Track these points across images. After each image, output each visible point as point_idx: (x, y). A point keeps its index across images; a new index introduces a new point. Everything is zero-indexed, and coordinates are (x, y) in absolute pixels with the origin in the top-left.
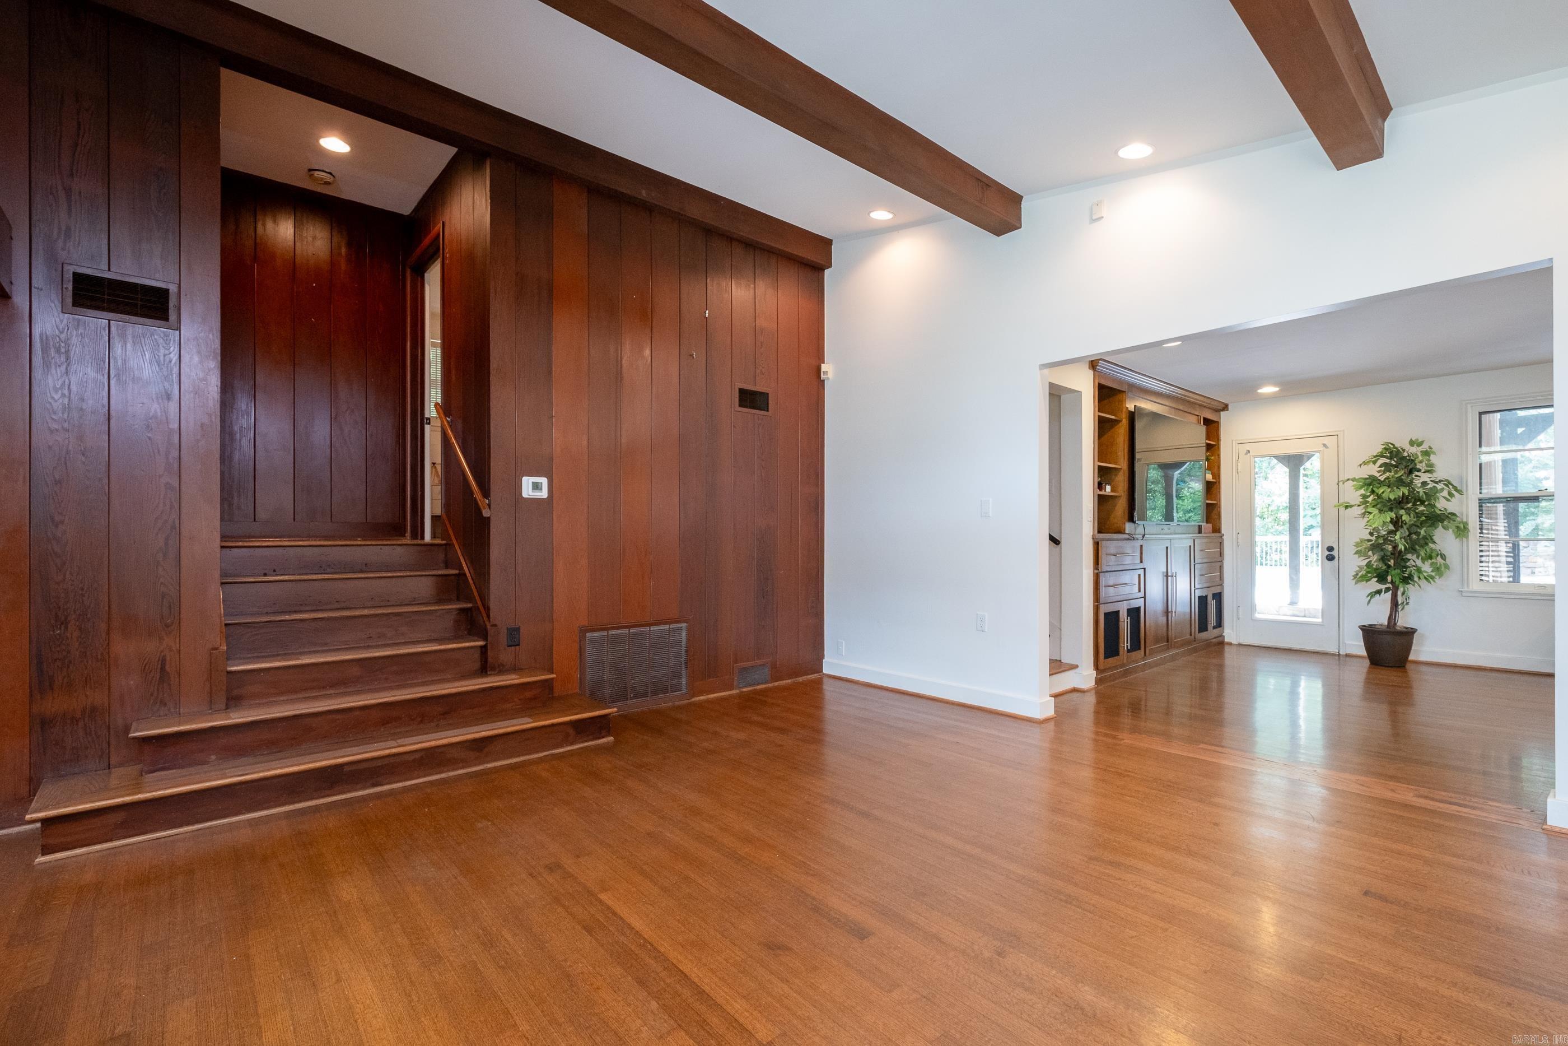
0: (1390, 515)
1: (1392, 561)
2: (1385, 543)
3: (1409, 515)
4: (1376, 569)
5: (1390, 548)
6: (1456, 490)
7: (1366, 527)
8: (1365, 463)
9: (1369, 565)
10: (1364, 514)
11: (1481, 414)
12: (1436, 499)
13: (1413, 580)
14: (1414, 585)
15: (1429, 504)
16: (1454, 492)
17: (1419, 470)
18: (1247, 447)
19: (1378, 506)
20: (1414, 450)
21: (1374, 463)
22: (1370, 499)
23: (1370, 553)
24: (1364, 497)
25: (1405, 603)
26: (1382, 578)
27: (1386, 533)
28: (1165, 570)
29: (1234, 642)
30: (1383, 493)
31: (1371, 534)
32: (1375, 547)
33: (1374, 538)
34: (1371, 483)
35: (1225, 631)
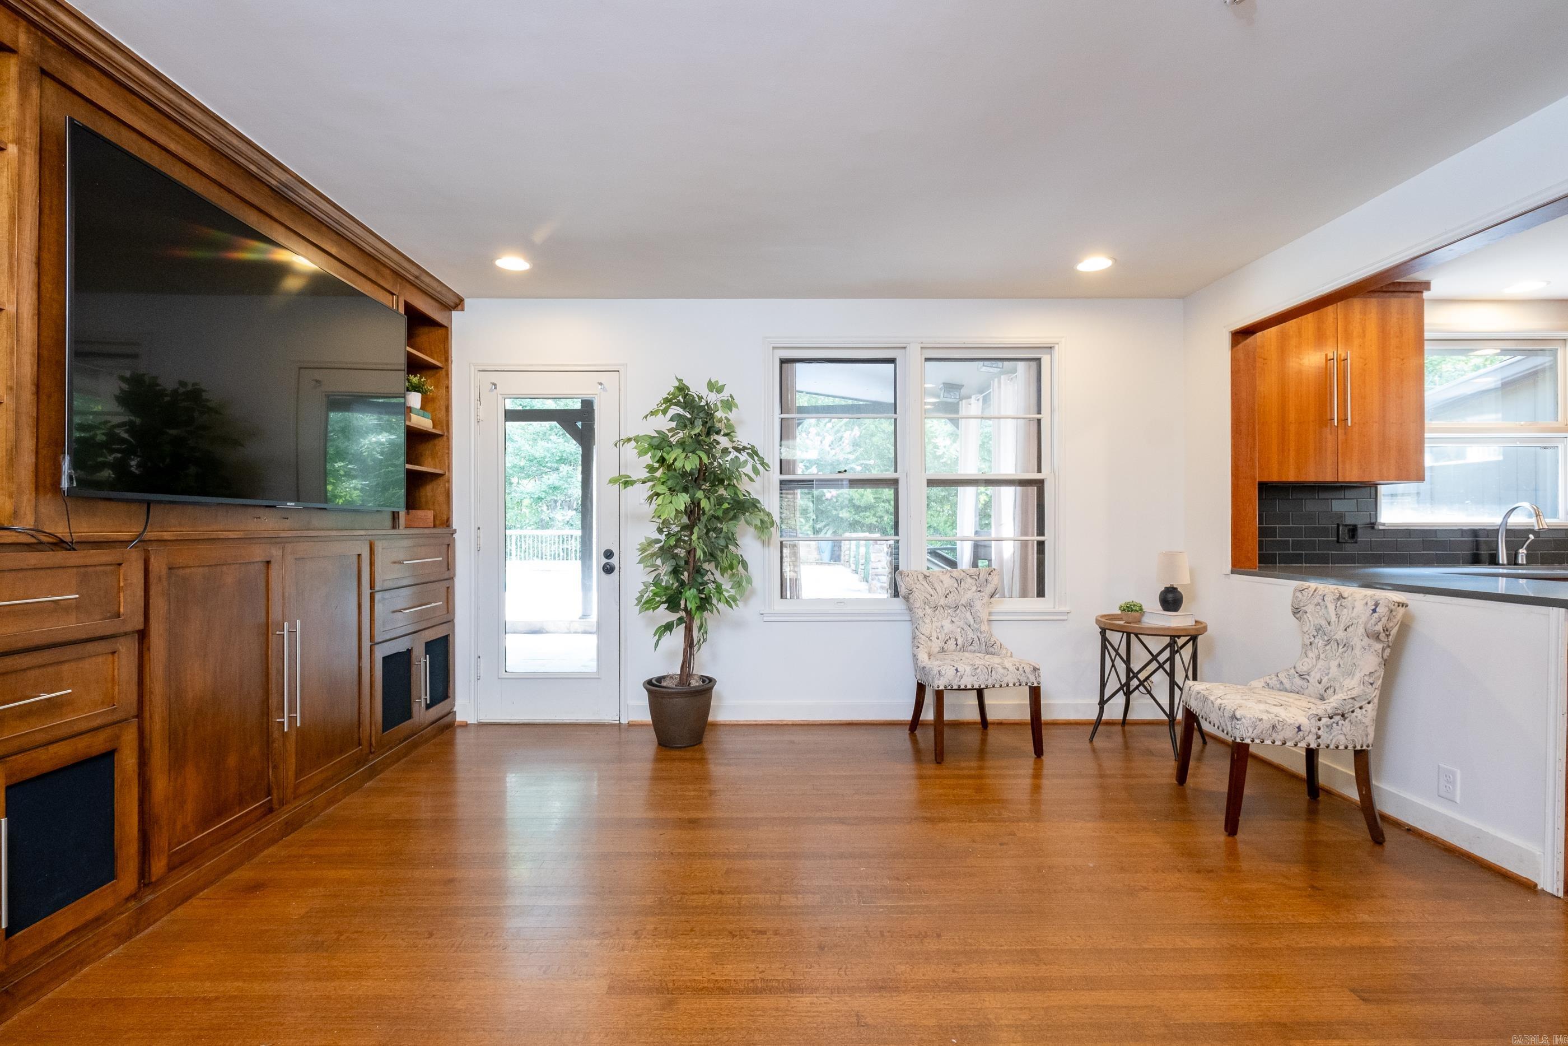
0: (682, 500)
1: (686, 574)
2: (676, 546)
3: (709, 499)
4: (666, 588)
5: (682, 553)
6: (763, 464)
7: (653, 520)
8: (652, 413)
9: (656, 582)
10: (651, 498)
11: (783, 362)
12: (739, 478)
13: (711, 604)
14: (712, 612)
15: (729, 484)
16: (759, 466)
17: (718, 432)
18: (494, 377)
19: (669, 483)
20: (712, 398)
21: (665, 412)
22: (659, 474)
23: (659, 562)
24: (652, 469)
25: (702, 640)
26: (673, 604)
27: (678, 529)
28: (263, 620)
29: (472, 720)
30: (675, 460)
31: (660, 531)
32: (666, 552)
33: (663, 537)
34: (659, 444)
35: (457, 704)
